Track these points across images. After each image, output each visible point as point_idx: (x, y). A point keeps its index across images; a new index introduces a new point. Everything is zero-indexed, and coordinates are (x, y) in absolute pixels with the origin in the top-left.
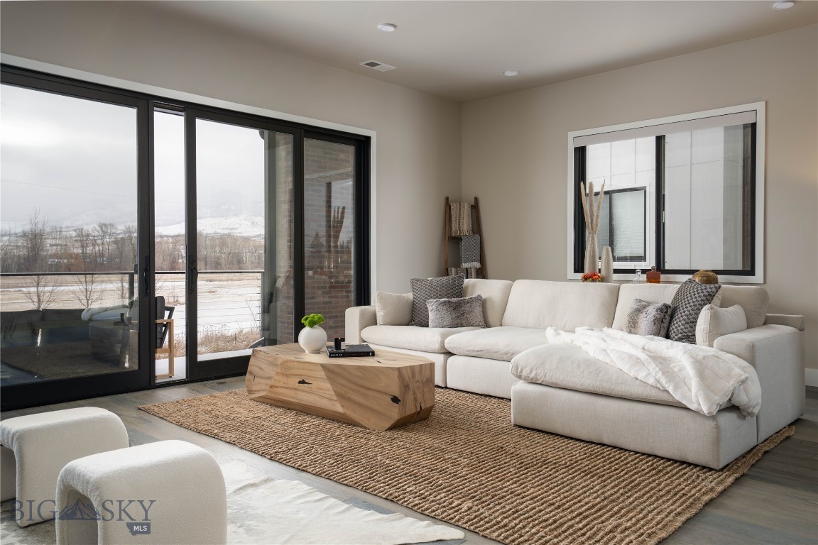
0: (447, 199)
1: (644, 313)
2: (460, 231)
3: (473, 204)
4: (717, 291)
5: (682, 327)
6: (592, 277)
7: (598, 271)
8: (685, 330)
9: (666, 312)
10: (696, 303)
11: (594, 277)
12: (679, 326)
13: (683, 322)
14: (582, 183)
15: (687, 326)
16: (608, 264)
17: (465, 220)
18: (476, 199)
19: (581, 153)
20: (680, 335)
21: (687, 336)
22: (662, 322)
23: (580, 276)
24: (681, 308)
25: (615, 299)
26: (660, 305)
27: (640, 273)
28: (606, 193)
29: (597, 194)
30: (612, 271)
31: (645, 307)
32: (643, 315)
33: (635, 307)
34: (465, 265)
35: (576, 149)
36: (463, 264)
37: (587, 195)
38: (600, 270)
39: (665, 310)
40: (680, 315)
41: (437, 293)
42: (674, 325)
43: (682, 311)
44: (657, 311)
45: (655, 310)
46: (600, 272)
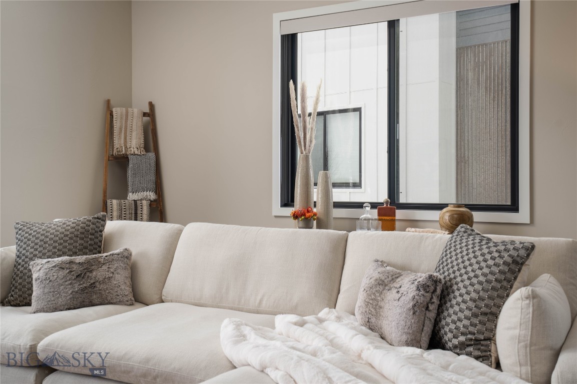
0: (108, 101)
1: (394, 291)
2: (126, 147)
3: (147, 110)
4: (528, 255)
5: (466, 322)
6: (304, 215)
7: (312, 205)
8: (471, 329)
9: (435, 291)
10: (490, 277)
11: (308, 215)
12: (460, 320)
13: (467, 313)
14: (291, 82)
15: (476, 321)
16: (327, 194)
17: (134, 134)
18: (151, 106)
19: (290, 43)
20: (462, 338)
21: (476, 340)
22: (427, 308)
23: (289, 211)
24: (461, 285)
25: (341, 257)
26: (422, 277)
27: (368, 209)
28: (320, 114)
29: (310, 115)
30: (332, 205)
31: (395, 277)
32: (392, 295)
33: (376, 275)
34: (132, 197)
35: (283, 37)
36: (130, 194)
37: (299, 116)
38: (315, 202)
39: (432, 288)
40: (459, 299)
41: (55, 247)
42: (449, 315)
43: (463, 291)
44: (418, 289)
45: (414, 287)
46: (315, 206)
